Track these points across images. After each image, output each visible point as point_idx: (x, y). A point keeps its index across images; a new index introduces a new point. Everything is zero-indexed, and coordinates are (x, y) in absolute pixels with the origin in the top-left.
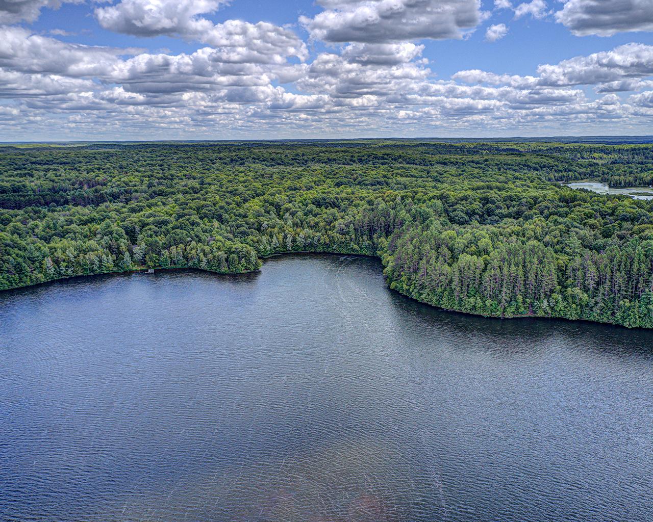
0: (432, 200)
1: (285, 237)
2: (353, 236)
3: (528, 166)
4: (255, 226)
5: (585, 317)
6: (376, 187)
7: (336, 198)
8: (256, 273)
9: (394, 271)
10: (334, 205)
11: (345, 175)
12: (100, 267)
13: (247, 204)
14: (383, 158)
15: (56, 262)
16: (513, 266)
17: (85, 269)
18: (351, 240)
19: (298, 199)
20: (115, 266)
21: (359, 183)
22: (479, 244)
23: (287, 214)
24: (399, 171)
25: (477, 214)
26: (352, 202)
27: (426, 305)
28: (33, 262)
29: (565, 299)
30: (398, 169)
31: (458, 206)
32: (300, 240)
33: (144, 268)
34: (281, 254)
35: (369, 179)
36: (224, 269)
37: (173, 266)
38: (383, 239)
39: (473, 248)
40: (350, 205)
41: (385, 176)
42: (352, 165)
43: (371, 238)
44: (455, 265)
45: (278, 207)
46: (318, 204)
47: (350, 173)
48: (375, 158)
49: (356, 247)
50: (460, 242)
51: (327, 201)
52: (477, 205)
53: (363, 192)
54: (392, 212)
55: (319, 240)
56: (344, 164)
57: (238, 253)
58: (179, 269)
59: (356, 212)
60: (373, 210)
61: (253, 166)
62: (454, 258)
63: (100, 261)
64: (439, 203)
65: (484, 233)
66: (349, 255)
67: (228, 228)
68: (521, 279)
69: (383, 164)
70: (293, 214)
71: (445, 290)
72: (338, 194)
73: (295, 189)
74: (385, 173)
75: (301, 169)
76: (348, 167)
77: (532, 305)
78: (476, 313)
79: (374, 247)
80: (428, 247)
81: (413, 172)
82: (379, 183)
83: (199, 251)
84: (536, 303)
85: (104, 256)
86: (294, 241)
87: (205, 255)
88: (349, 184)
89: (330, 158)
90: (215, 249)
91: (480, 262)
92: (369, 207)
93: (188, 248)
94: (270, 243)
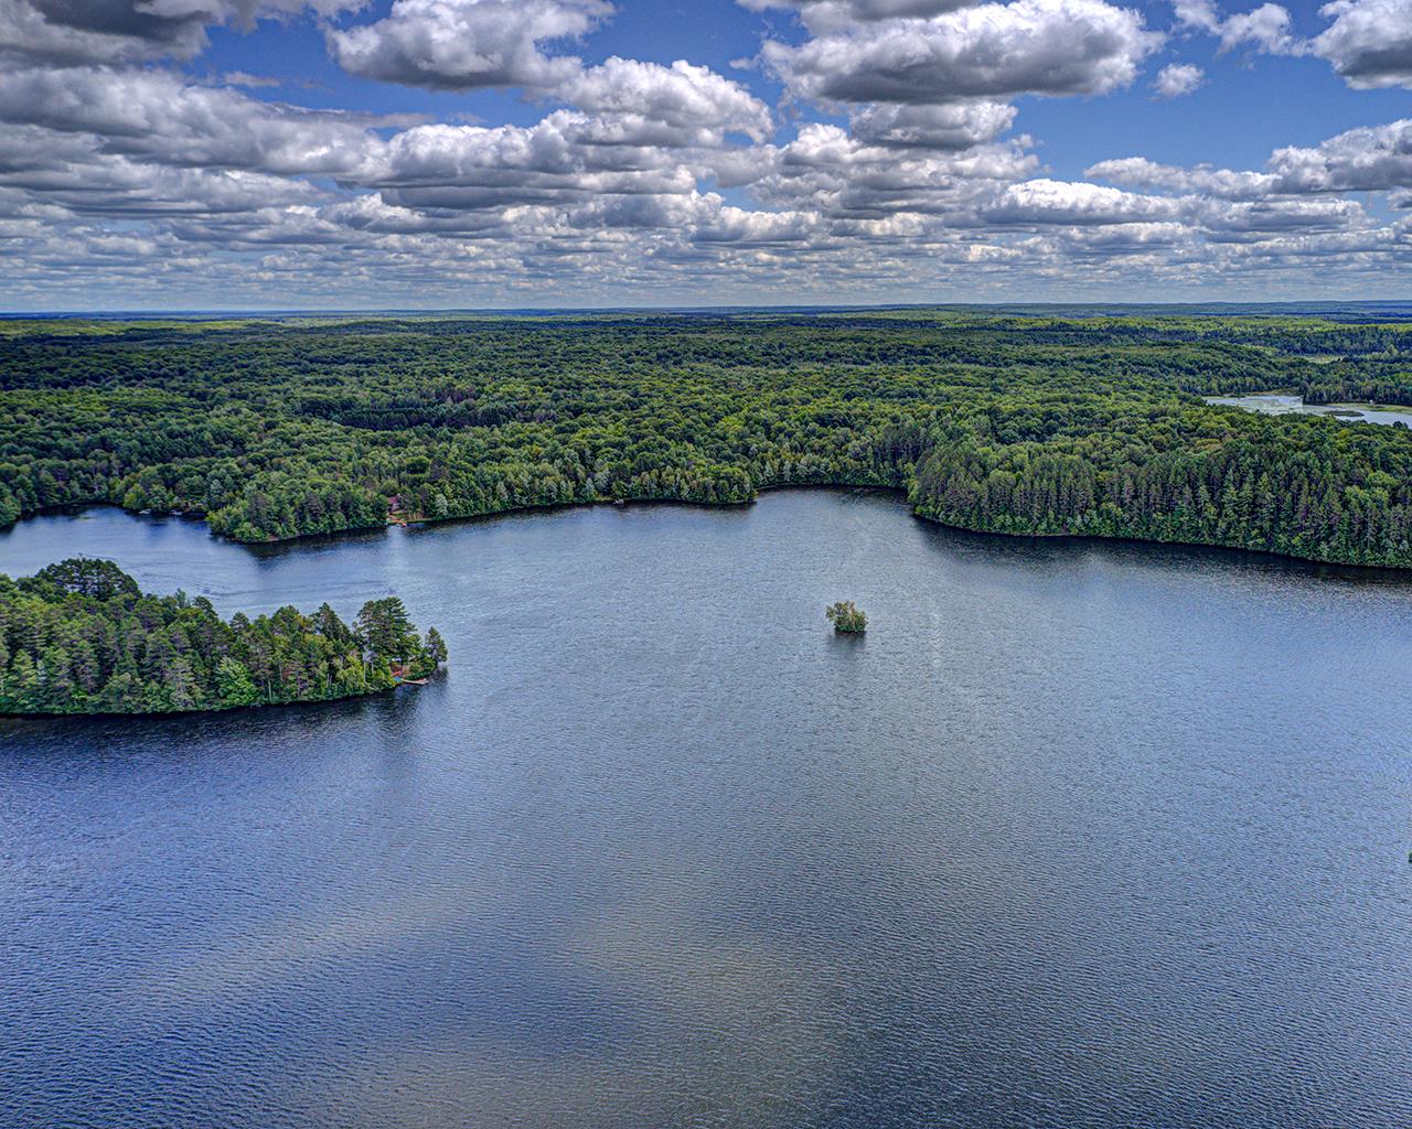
0: (979, 416)
1: (782, 464)
2: (872, 463)
3: (1177, 367)
4: (741, 449)
5: (1121, 534)
6: (905, 400)
7: (847, 414)
8: (751, 503)
9: (918, 496)
10: (844, 423)
11: (858, 382)
12: (558, 496)
13: (721, 422)
14: (924, 353)
15: (509, 488)
16: (1045, 481)
17: (541, 498)
18: (869, 466)
19: (794, 416)
20: (575, 496)
21: (880, 395)
22: (1014, 460)
23: (782, 436)
24: (944, 376)
25: (1034, 432)
26: (870, 420)
27: (954, 529)
28: (486, 487)
29: (1100, 514)
30: (945, 372)
31: (1010, 422)
32: (802, 467)
33: (609, 499)
34: (778, 485)
35: (897, 389)
36: (712, 498)
37: (645, 497)
38: (910, 464)
39: (1008, 464)
40: (866, 423)
41: (921, 384)
42: (869, 364)
43: (894, 465)
44: (985, 482)
45: (766, 425)
46: (822, 421)
47: (866, 379)
48: (910, 352)
49: (875, 475)
50: (994, 458)
51: (836, 418)
52: (1034, 423)
53: (887, 408)
54: (923, 430)
55: (826, 468)
56: (855, 363)
57: (728, 479)
58: (653, 500)
59: (875, 431)
60: (898, 428)
61: (699, 366)
62: (986, 475)
63: (559, 488)
64: (984, 419)
65: (1021, 448)
66: (865, 487)
67: (707, 452)
68: (1053, 494)
69: (922, 363)
70: (790, 435)
71: (974, 508)
72: (849, 409)
73: (785, 403)
74: (921, 379)
75: (783, 372)
76: (862, 368)
77: (1064, 521)
78: (1006, 532)
79: (899, 476)
80: (957, 463)
81: (968, 377)
82: (911, 394)
83: (678, 478)
84: (1069, 520)
85: (563, 482)
86: (793, 469)
87: (687, 482)
88: (864, 396)
89: (831, 352)
90: (699, 475)
91: (1011, 477)
92: (892, 425)
93: (664, 474)
94: (762, 471)
